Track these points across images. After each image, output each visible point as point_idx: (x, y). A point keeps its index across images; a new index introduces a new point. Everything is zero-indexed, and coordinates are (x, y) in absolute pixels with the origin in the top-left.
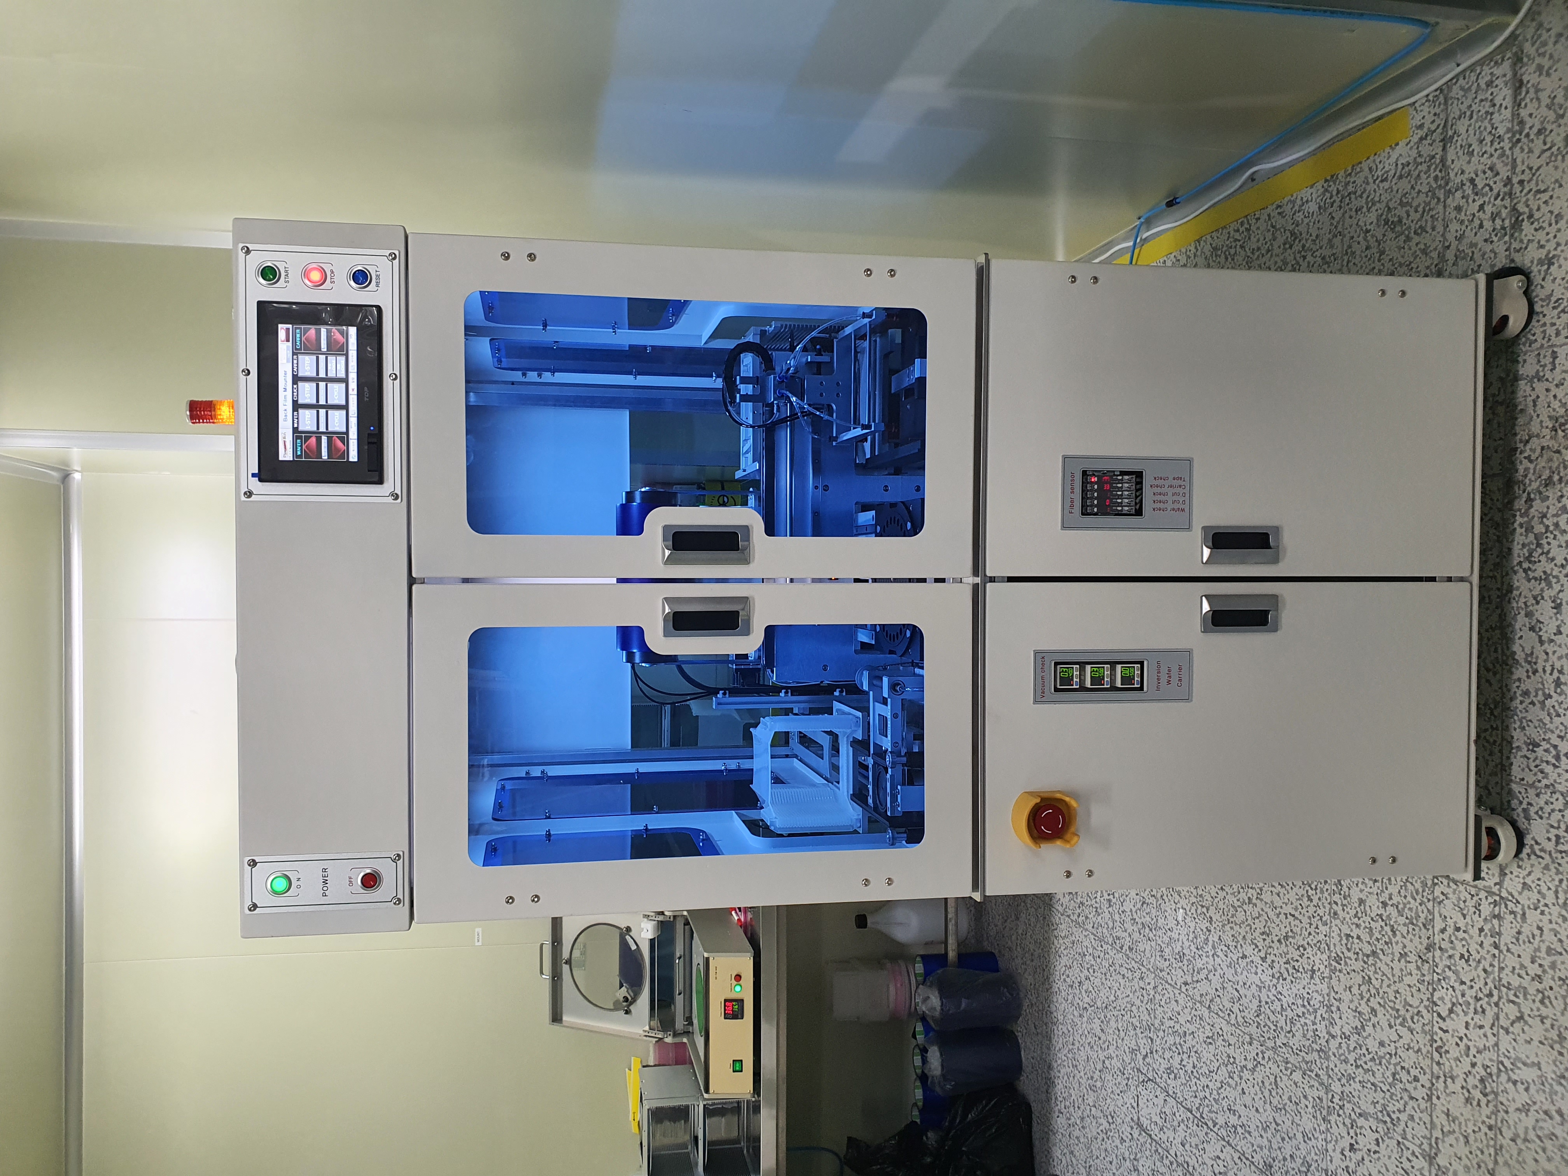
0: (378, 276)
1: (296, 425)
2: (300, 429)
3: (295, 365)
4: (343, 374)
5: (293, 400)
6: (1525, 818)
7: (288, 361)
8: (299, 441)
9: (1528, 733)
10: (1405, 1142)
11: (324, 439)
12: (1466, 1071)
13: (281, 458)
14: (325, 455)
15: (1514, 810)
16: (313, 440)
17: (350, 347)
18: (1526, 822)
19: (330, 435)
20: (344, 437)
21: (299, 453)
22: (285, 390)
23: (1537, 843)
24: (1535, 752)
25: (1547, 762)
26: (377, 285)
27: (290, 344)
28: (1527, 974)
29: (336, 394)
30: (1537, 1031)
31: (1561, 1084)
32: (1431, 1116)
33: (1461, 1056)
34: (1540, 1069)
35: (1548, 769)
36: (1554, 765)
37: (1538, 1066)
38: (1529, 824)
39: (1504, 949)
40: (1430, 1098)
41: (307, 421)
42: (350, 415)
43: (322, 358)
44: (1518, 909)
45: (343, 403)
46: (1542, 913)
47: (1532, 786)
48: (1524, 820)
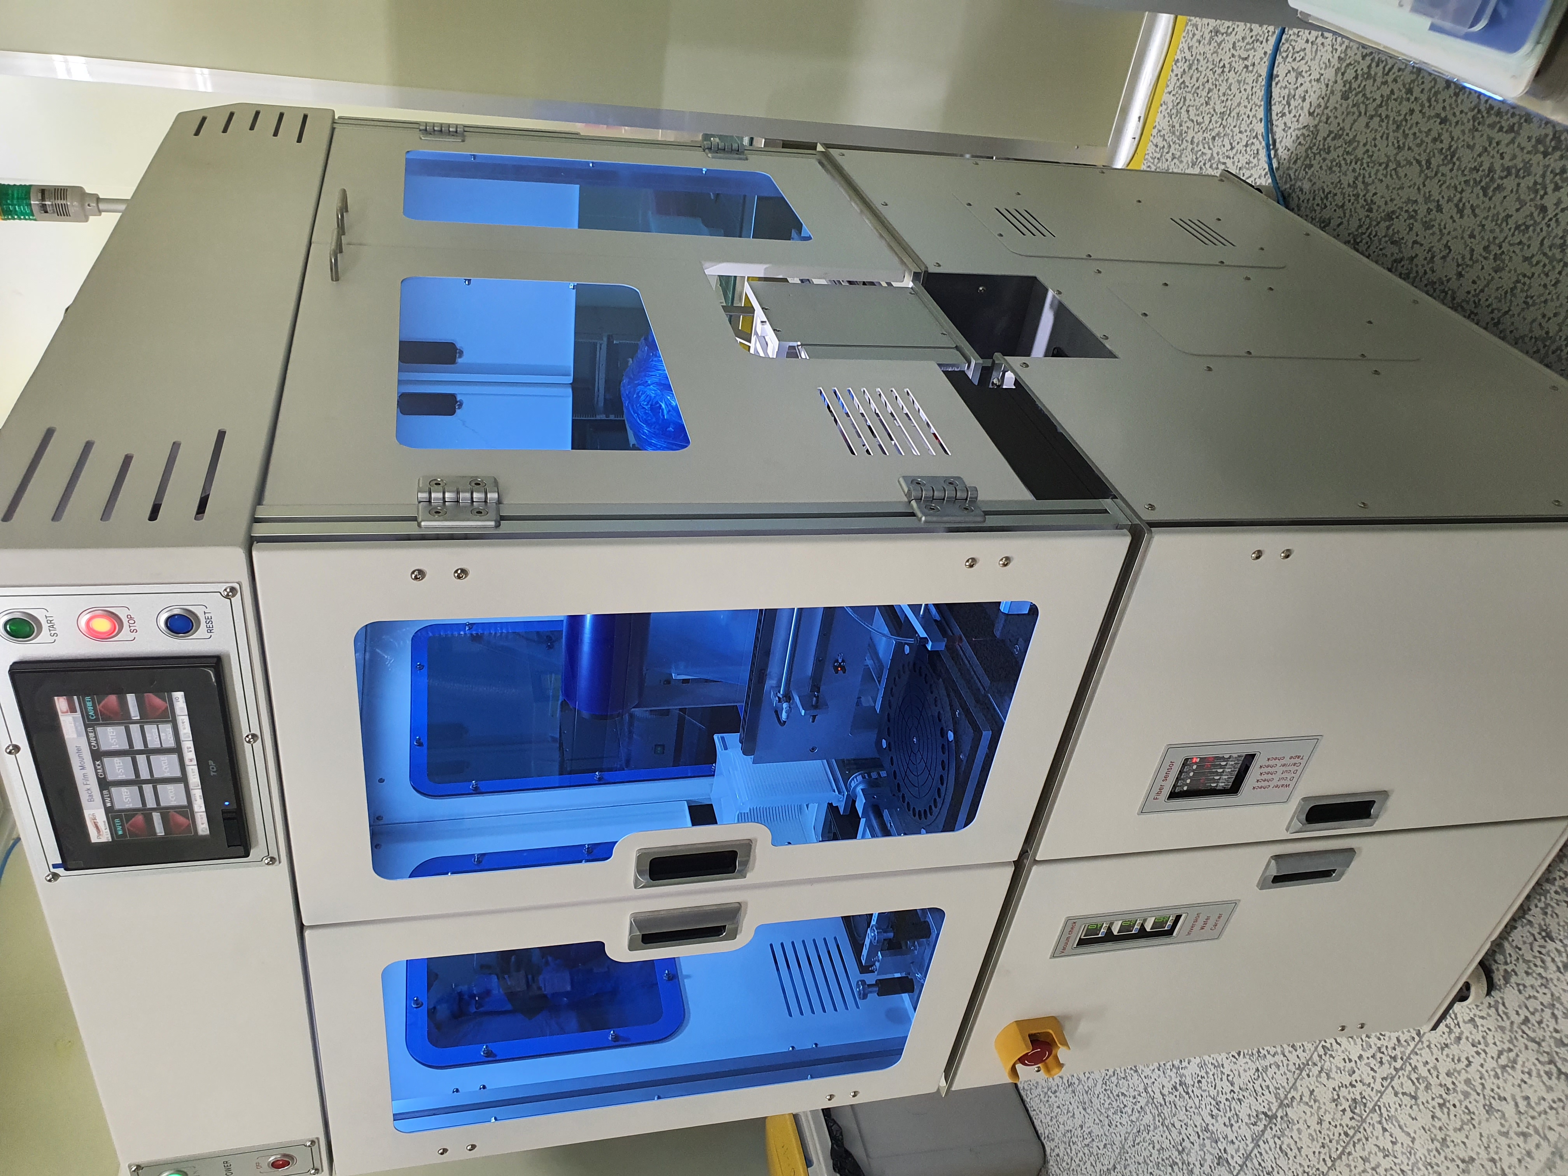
0: (209, 620)
1: (109, 805)
2: (117, 806)
3: (92, 739)
4: (170, 743)
5: (99, 779)
6: (1504, 977)
7: (79, 735)
8: (117, 821)
9: (1547, 920)
10: (1264, 1074)
11: (156, 817)
12: (1344, 1083)
13: (94, 838)
14: (160, 831)
15: (1496, 962)
16: (140, 818)
17: (178, 711)
18: (1502, 982)
19: (165, 812)
20: (187, 810)
21: (120, 833)
22: (83, 768)
23: (1504, 1004)
24: (1546, 941)
25: (1553, 960)
26: (210, 631)
27: (78, 715)
28: (1438, 1077)
29: (166, 766)
30: (1424, 1119)
31: (1427, 1169)
32: (1296, 1080)
33: (1344, 1070)
34: (1413, 1142)
35: (1552, 967)
36: (1558, 968)
37: (1413, 1140)
38: (1505, 985)
39: (1426, 1044)
40: (1300, 1069)
41: (126, 798)
42: (191, 786)
43: (135, 729)
44: (1457, 1031)
45: (178, 774)
46: (1478, 1053)
47: (1527, 962)
48: (1501, 978)
